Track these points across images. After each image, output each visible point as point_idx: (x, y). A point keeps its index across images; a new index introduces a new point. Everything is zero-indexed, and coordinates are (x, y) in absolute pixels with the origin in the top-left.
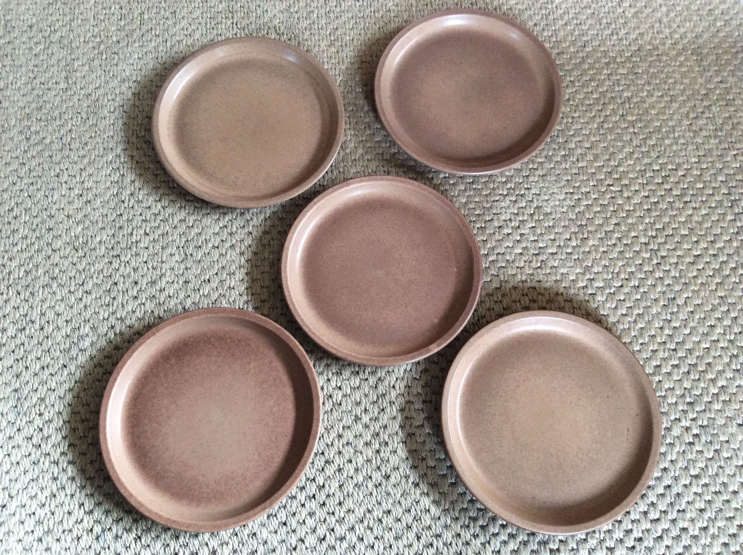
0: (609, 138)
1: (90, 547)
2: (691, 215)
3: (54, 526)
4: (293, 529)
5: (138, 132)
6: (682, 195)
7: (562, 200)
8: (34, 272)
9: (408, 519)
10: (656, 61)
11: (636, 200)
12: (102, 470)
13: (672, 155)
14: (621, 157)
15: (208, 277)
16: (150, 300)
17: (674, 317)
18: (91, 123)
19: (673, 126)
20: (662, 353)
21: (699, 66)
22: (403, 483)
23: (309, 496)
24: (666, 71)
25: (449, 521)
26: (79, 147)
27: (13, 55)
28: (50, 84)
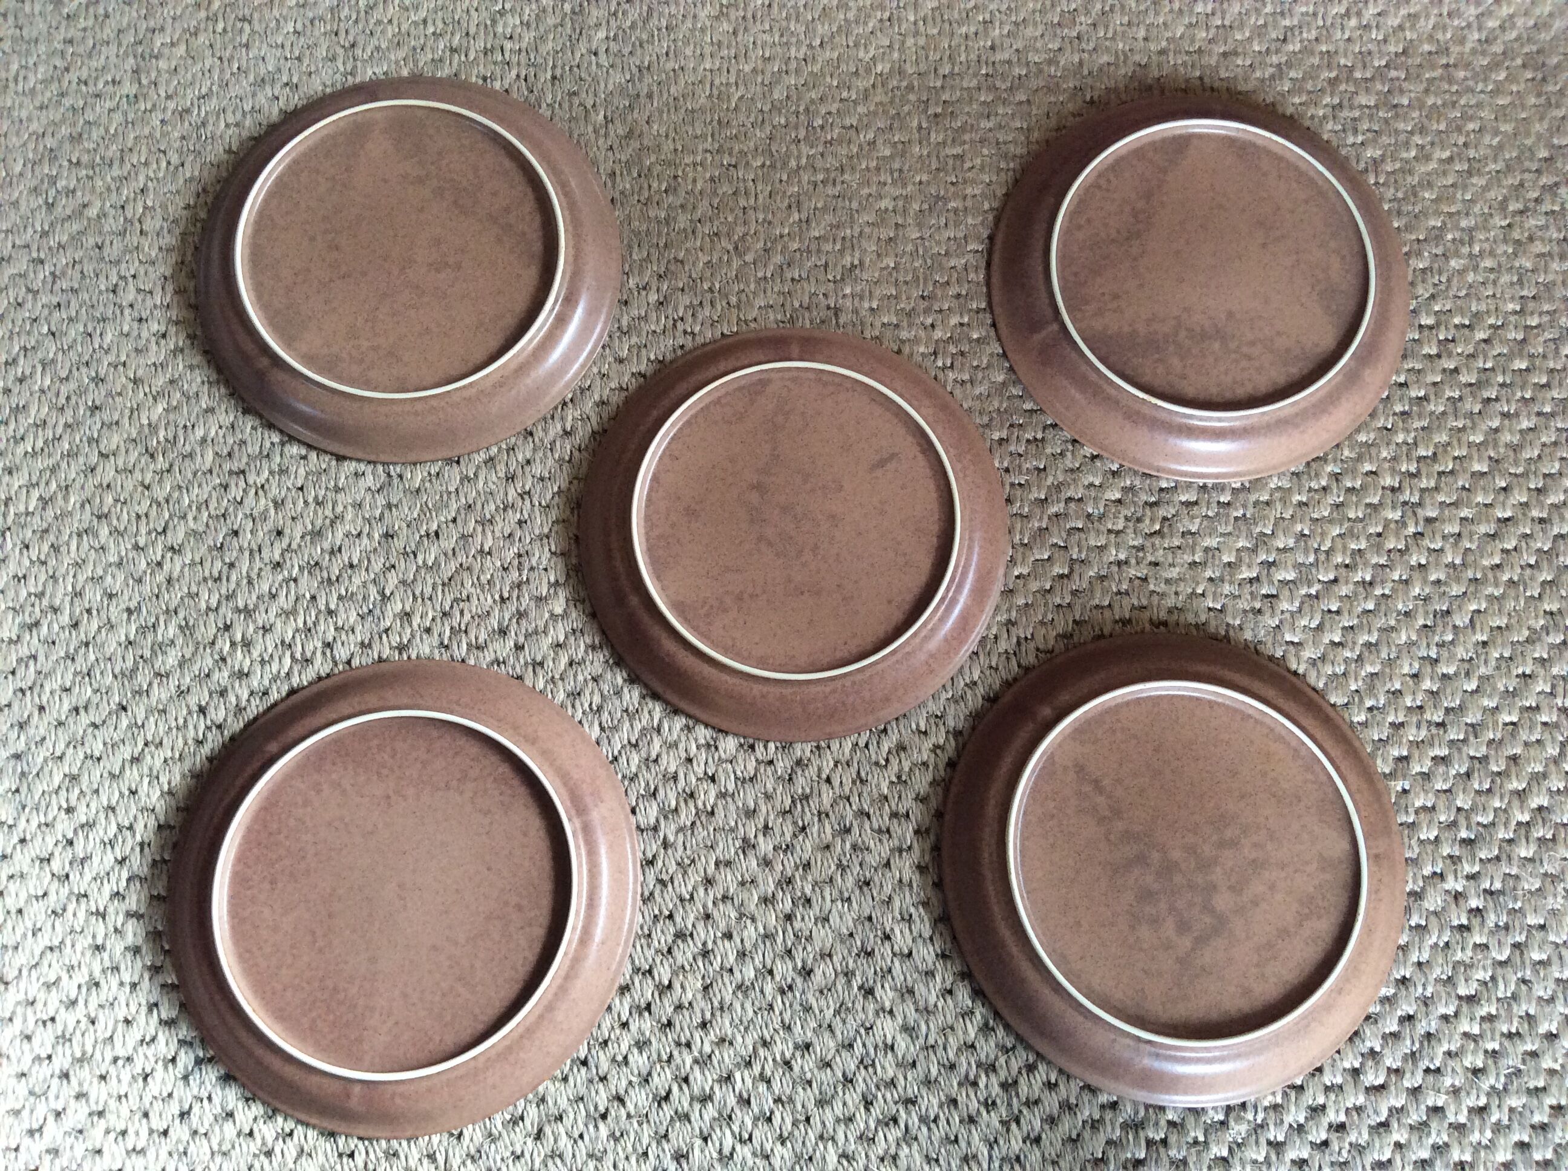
1: (170, 1095)
2: (1496, 430)
3: (94, 1047)
4: (601, 1074)
6: (1479, 385)
8: (60, 501)
9: (848, 1062)
10: (1441, 79)
13: (1463, 293)
15: (435, 527)
16: (310, 572)
17: (1445, 654)
18: (188, 175)
19: (1471, 230)
20: (1414, 731)
21: (1539, 95)
22: (840, 988)
23: (638, 1007)
24: (1462, 102)
25: (934, 1071)
26: (162, 228)
27: (20, 15)
28: (100, 85)
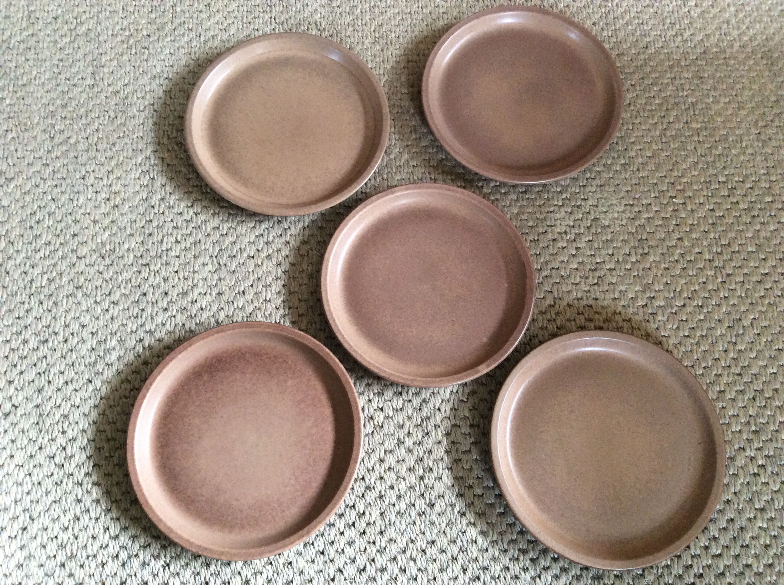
0: (672, 146)
1: (116, 574)
2: (758, 231)
3: (77, 551)
4: (331, 559)
5: (170, 133)
6: (749, 209)
7: (621, 212)
8: (58, 281)
9: (454, 550)
10: (723, 64)
11: (701, 213)
12: (129, 493)
13: (739, 166)
14: (684, 167)
15: (242, 289)
16: (181, 313)
17: (739, 339)
18: (119, 122)
19: (741, 135)
20: (726, 378)
21: (770, 71)
22: (448, 512)
23: (348, 524)
24: (733, 75)
25: (497, 553)
26: (107, 147)
27: (37, 48)
28: (76, 80)
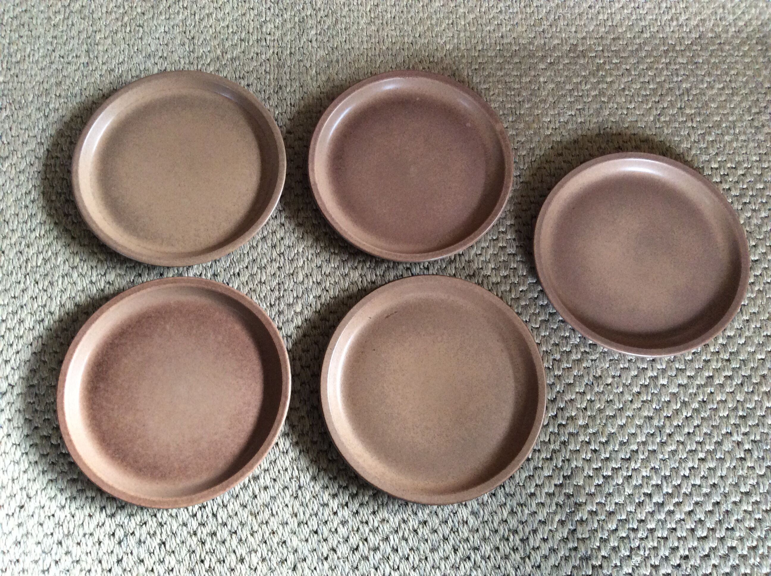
1: (112, 552)
2: (750, 218)
3: (74, 529)
4: (325, 538)
6: (741, 196)
8: (53, 260)
9: (445, 530)
10: (718, 50)
13: (732, 152)
15: (237, 271)
19: (734, 122)
20: (715, 363)
21: (764, 57)
23: (342, 504)
24: (728, 61)
25: (487, 534)
27: (31, 25)
28: (70, 58)
